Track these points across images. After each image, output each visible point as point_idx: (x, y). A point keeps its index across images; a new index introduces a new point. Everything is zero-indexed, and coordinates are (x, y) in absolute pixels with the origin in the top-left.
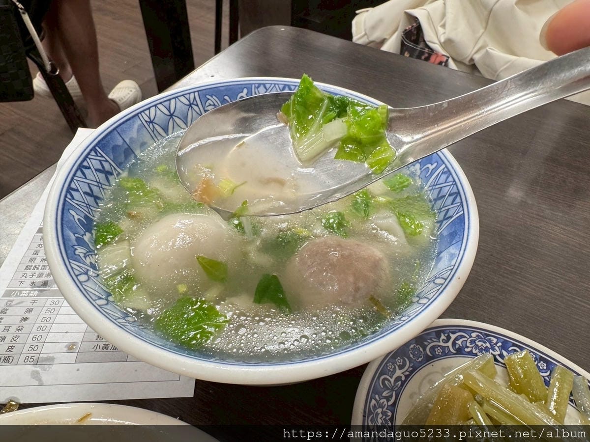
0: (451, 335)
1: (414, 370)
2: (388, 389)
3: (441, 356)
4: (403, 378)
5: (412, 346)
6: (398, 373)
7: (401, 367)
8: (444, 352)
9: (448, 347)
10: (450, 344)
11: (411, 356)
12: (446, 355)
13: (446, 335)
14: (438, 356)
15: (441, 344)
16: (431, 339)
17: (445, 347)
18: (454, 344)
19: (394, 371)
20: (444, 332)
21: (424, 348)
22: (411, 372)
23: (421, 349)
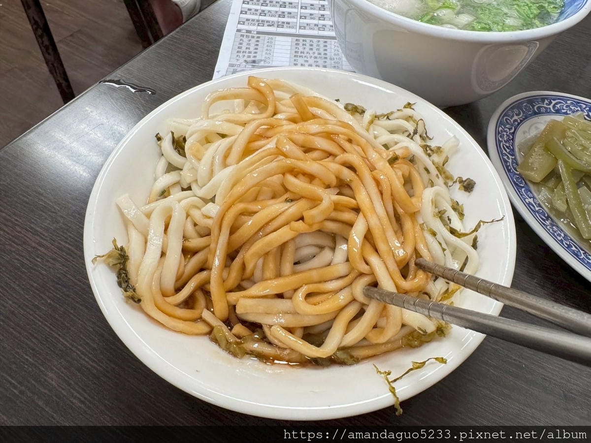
0: (552, 101)
1: (526, 118)
2: (509, 124)
3: (545, 113)
4: (519, 121)
5: (525, 104)
6: (516, 117)
7: (517, 115)
8: (546, 111)
9: (550, 108)
10: (551, 106)
11: (524, 110)
12: (548, 113)
13: (549, 101)
14: (543, 113)
15: (545, 106)
16: (538, 102)
17: (547, 108)
18: (554, 107)
19: (513, 116)
20: (547, 99)
21: (533, 106)
22: (524, 119)
23: (531, 107)
